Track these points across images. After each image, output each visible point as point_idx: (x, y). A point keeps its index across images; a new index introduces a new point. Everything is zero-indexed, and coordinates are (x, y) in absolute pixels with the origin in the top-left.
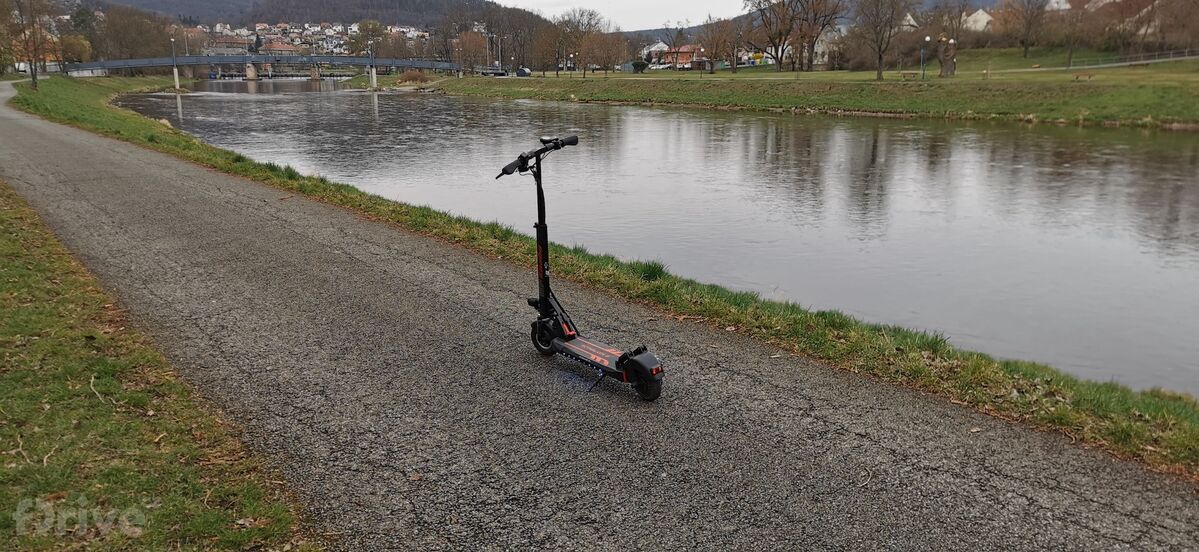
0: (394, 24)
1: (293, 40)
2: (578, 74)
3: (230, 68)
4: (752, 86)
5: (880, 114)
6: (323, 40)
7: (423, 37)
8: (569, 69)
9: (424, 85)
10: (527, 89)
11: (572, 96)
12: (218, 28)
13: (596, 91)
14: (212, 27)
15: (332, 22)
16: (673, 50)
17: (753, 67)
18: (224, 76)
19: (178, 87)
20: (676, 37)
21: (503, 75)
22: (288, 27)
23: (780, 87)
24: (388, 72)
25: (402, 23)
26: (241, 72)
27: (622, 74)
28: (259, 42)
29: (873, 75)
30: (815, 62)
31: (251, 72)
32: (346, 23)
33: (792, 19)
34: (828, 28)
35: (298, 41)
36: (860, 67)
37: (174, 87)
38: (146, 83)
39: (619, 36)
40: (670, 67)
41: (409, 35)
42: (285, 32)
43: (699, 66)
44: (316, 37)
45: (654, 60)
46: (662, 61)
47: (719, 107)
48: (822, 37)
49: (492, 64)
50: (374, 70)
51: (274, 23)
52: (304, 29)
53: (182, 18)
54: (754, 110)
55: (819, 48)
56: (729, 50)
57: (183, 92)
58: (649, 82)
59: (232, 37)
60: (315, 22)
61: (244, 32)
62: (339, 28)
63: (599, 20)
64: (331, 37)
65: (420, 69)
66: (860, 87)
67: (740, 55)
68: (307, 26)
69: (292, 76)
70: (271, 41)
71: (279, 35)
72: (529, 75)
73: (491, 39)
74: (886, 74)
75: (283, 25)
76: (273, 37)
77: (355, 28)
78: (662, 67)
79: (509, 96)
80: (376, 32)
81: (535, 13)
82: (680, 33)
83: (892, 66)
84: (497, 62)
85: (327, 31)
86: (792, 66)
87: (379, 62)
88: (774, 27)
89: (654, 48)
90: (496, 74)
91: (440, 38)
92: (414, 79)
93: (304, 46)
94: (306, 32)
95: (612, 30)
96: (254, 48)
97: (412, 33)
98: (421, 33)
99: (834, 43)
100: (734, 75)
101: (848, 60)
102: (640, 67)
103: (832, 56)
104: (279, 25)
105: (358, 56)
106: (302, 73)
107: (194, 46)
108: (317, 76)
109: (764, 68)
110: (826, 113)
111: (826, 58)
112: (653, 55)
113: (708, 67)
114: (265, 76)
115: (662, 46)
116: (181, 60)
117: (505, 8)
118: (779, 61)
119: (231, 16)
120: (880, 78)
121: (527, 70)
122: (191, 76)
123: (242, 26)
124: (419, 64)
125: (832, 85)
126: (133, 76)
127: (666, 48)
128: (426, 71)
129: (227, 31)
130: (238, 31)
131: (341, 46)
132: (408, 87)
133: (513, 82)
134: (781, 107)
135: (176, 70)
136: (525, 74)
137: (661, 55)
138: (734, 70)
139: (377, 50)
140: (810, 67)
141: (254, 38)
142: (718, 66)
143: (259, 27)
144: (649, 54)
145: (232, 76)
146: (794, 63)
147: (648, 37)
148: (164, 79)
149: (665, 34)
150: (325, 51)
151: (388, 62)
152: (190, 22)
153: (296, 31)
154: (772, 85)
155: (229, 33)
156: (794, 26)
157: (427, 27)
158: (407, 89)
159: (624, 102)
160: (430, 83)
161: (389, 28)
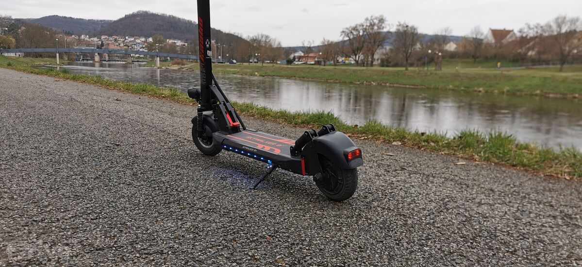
0: (170, 39)
1: (119, 44)
2: (260, 64)
3: (87, 56)
4: (345, 71)
5: (408, 86)
6: (135, 44)
7: (184, 45)
8: (255, 62)
9: (183, 67)
10: (234, 70)
11: (256, 73)
12: (83, 37)
13: (268, 71)
14: (80, 36)
15: (140, 36)
16: (306, 55)
17: (344, 64)
18: (84, 60)
19: (58, 63)
20: (308, 50)
21: (222, 63)
22: (118, 38)
23: (359, 72)
24: (166, 60)
25: (175, 38)
26: (93, 58)
27: (280, 64)
28: (102, 45)
29: (404, 69)
30: (374, 63)
31: (97, 58)
32: (147, 37)
33: (364, 42)
34: (380, 47)
35: (122, 45)
36: (396, 65)
37: (56, 63)
38: (43, 61)
39: (280, 49)
40: (304, 63)
41: (177, 44)
42: (116, 40)
43: (318, 63)
44: (131, 43)
45: (296, 60)
46: (300, 60)
47: (329, 81)
48: (378, 51)
49: (217, 58)
50: (158, 58)
51: (110, 35)
52: (126, 39)
53: (65, 31)
54: (346, 82)
55: (376, 56)
56: (333, 55)
57: (61, 65)
58: (294, 68)
59: (89, 41)
60: (132, 36)
61: (95, 39)
62: (143, 39)
63: (270, 40)
64: (139, 43)
65: (182, 59)
66: (398, 73)
67: (338, 59)
68: (127, 38)
69: (118, 61)
70: (108, 44)
71: (113, 42)
72: (235, 63)
73: (217, 47)
74: (410, 69)
75: (115, 37)
76: (110, 42)
77: (151, 40)
78: (300, 63)
79: (225, 72)
80: (160, 42)
81: (239, 36)
82: (310, 48)
83: (412, 65)
84: (220, 57)
85: (137, 40)
86: (363, 64)
87: (161, 54)
88: (355, 45)
89: (297, 54)
90: (219, 63)
91: (193, 45)
92: (178, 64)
93: (125, 47)
94: (126, 41)
95: (275, 46)
96: (100, 47)
97: (179, 43)
98: (183, 43)
99: (383, 54)
100: (335, 67)
101: (390, 62)
102: (290, 62)
103: (382, 60)
104: (113, 37)
105: (151, 53)
106: (123, 60)
107: (69, 45)
108: (130, 62)
109: (350, 65)
110: (381, 85)
111: (379, 61)
112: (296, 57)
113: (323, 63)
114: (104, 60)
115: (301, 54)
116: (61, 50)
117: (225, 33)
118: (357, 62)
119: (89, 32)
120: (407, 69)
121: (235, 61)
122: (66, 59)
123: (94, 36)
124: (180, 56)
125: (384, 72)
126: (37, 57)
127: (302, 54)
128: (184, 61)
129: (87, 38)
130: (92, 39)
131: (143, 48)
132: (176, 67)
133: (227, 66)
134: (359, 81)
135: (58, 55)
136: (233, 63)
137: (300, 58)
138: (335, 65)
139: (161, 49)
140: (372, 65)
141: (100, 42)
142: (328, 63)
143: (103, 37)
144: (294, 57)
145: (88, 60)
146: (364, 63)
147: (294, 50)
148: (53, 60)
149: (302, 49)
150: (135, 50)
151: (165, 55)
152: (69, 34)
153: (121, 40)
154: (355, 71)
155: (88, 40)
156: (365, 45)
157: (186, 40)
158: (174, 68)
159: (282, 77)
160: (186, 66)
161: (168, 40)
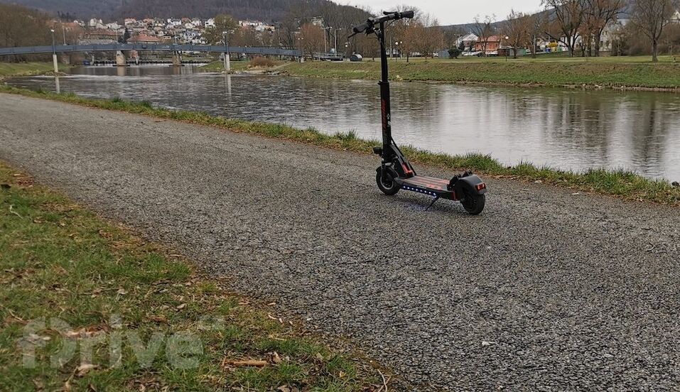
0: (244, 19)
1: (157, 33)
2: (403, 60)
3: (102, 56)
4: (549, 67)
5: (656, 89)
6: (183, 32)
7: (270, 30)
8: (394, 56)
9: (270, 69)
10: (359, 71)
11: (398, 76)
12: (92, 22)
13: (418, 72)
14: (87, 21)
15: (191, 17)
16: (483, 40)
17: (549, 53)
18: (97, 63)
19: (56, 71)
20: (485, 30)
21: (338, 60)
22: (153, 21)
23: (573, 68)
24: (240, 59)
25: (252, 19)
26: (112, 59)
27: (440, 58)
28: (127, 35)
29: (650, 58)
30: (601, 49)
31: (120, 59)
32: (204, 18)
33: (582, 13)
34: (611, 21)
35: (161, 34)
36: (638, 52)
37: (54, 71)
38: (32, 69)
39: (436, 29)
40: (478, 55)
41: (258, 29)
42: (150, 26)
43: (504, 53)
44: (177, 30)
45: (466, 49)
46: (473, 49)
47: (522, 85)
48: (606, 28)
49: (329, 51)
50: (228, 56)
51: (140, 18)
52: (167, 23)
53: (61, 14)
54: (551, 86)
55: (604, 38)
56: (529, 39)
57: (61, 75)
58: (463, 64)
59: (104, 30)
60: (178, 17)
61: (115, 26)
62: (198, 23)
63: (419, 15)
64: (190, 30)
65: (267, 56)
66: (639, 67)
67: (538, 43)
68: (169, 21)
69: (156, 63)
70: (138, 33)
71: (145, 29)
72: (360, 60)
73: (328, 31)
74: (659, 58)
75: (149, 20)
76: (140, 30)
77: (211, 22)
78: (473, 54)
79: (343, 76)
80: (228, 26)
81: (365, 10)
82: (488, 26)
83: (665, 51)
84: (333, 50)
85: (186, 25)
86: (582, 52)
87: (231, 49)
88: (566, 20)
89: (466, 39)
90: (332, 60)
91: (285, 30)
92: (262, 64)
93: (166, 38)
94: (168, 26)
95: (430, 24)
96: (124, 39)
97: (261, 27)
98: (267, 27)
99: (616, 33)
100: (534, 60)
101: (628, 48)
102: (454, 53)
103: (615, 44)
104: (144, 20)
105: (214, 45)
106: (165, 60)
107: (71, 38)
108: (178, 63)
109: (559, 54)
110: (611, 88)
111: (610, 46)
112: (465, 44)
113: (512, 53)
114: (133, 63)
115: (473, 37)
116: (59, 48)
117: (340, 6)
118: (571, 49)
119: (103, 12)
120: (655, 60)
121: (359, 56)
122: (67, 63)
123: (113, 21)
124: (266, 51)
125: (615, 66)
126: (18, 62)
127: (476, 39)
128: (273, 57)
129: (100, 25)
130: (109, 25)
131: (199, 37)
132: (257, 71)
133: (347, 65)
134: (574, 84)
135: (55, 57)
136: (357, 59)
137: (472, 44)
138: (534, 56)
139: (230, 40)
140: (597, 54)
141: (123, 31)
142: (521, 52)
143: (127, 22)
144: (462, 43)
145: (103, 63)
146: (583, 50)
147: (461, 30)
148: (45, 65)
149: (476, 27)
150: (185, 42)
151: (239, 49)
152: (68, 18)
153: (160, 25)
154: (566, 66)
155: (102, 27)
156: (583, 19)
157: (273, 21)
158: (256, 72)
159: (442, 81)
160: (276, 67)
161: (240, 22)
